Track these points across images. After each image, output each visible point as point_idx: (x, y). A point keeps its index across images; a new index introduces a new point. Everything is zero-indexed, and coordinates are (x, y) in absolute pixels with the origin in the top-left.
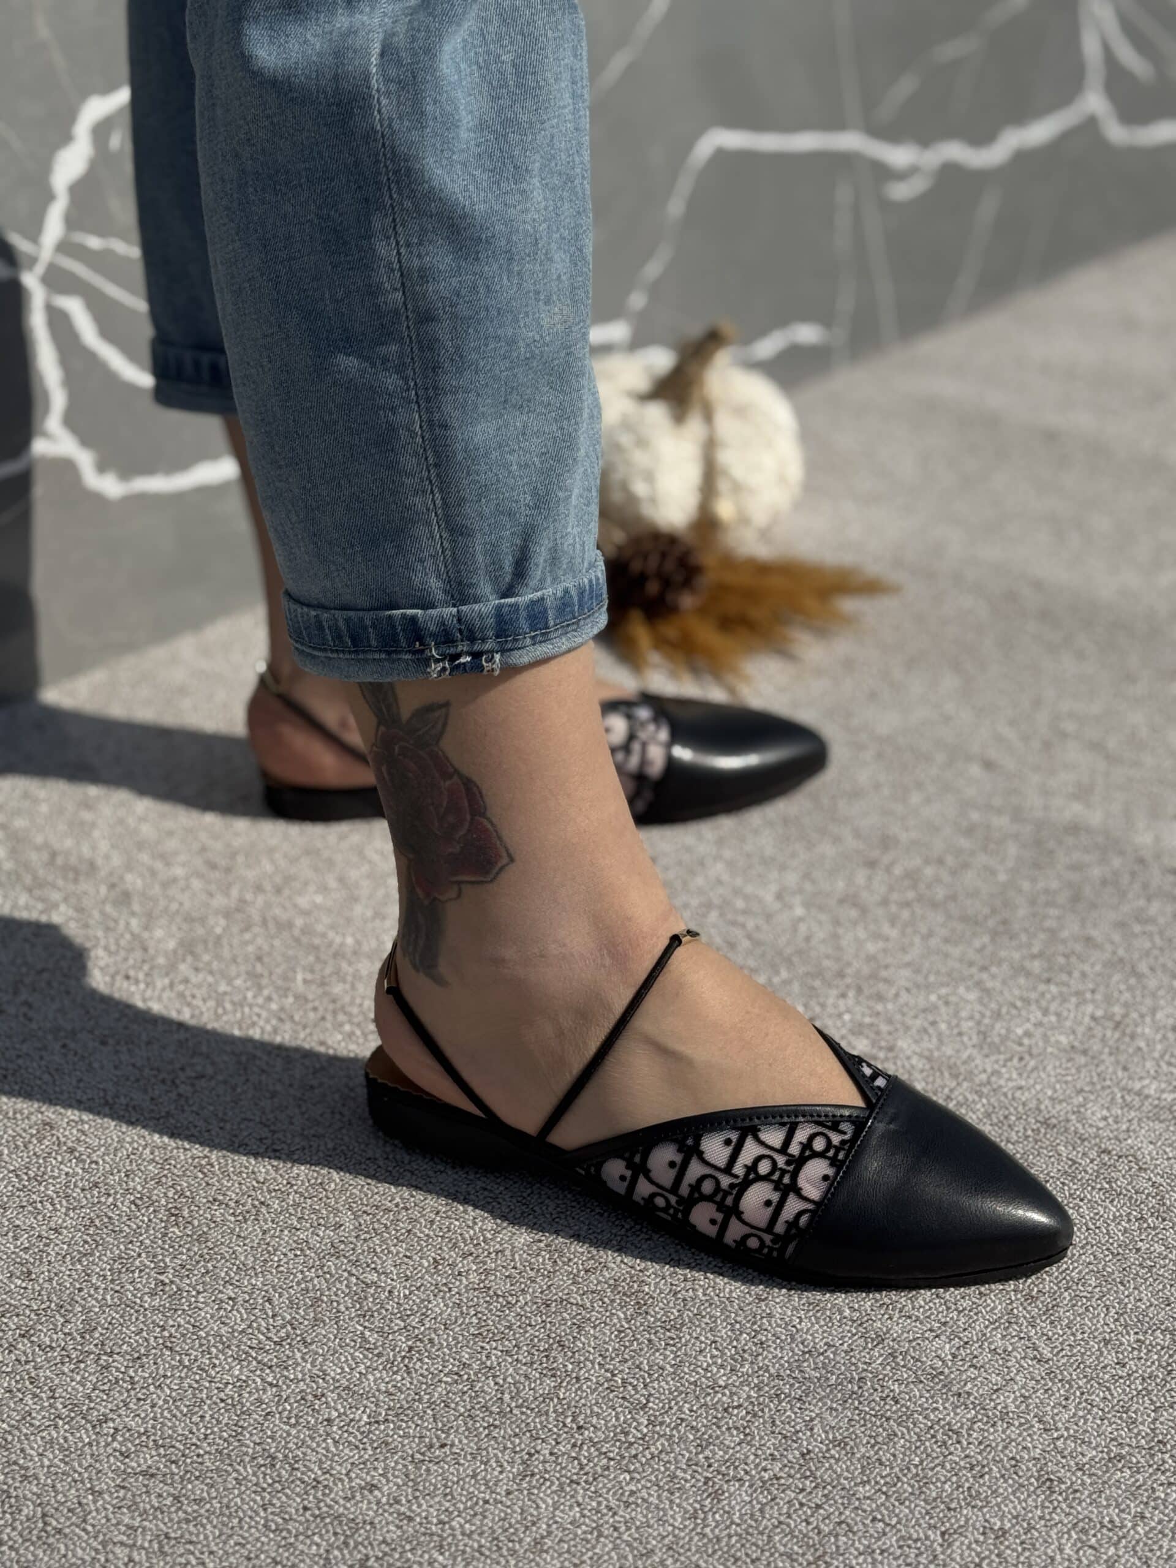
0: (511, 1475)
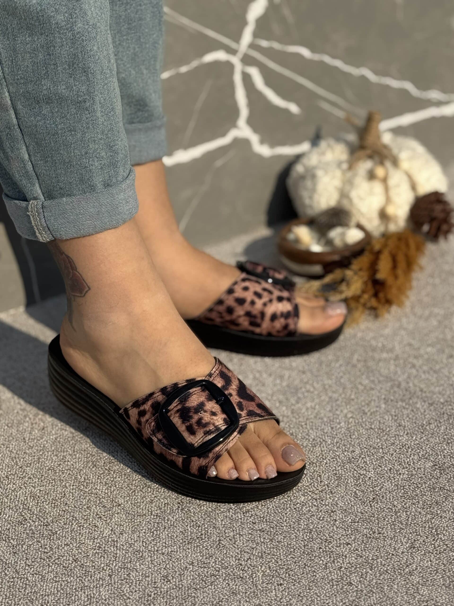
0: (405, 547)
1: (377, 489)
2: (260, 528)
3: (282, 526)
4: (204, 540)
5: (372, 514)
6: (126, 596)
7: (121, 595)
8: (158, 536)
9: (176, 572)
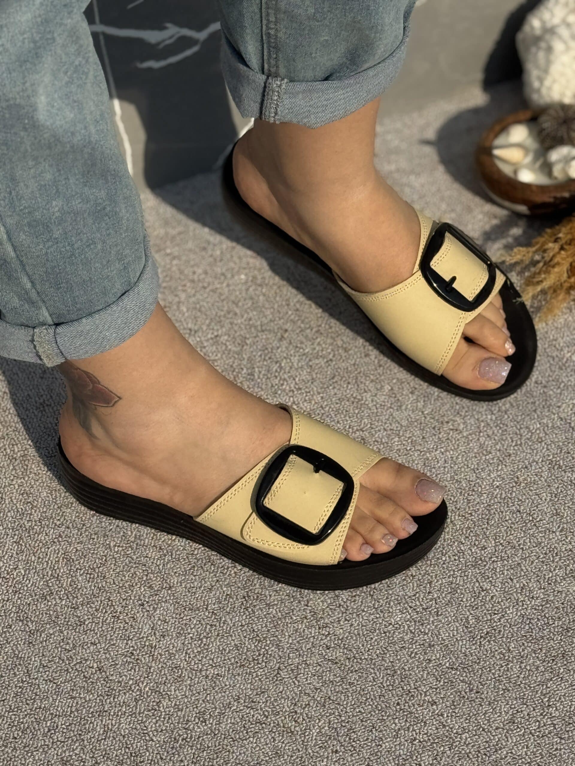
1: (496, 618)
2: (334, 657)
3: (361, 659)
4: (259, 666)
5: (478, 659)
6: (149, 736)
7: (144, 733)
8: (206, 647)
9: (216, 708)
